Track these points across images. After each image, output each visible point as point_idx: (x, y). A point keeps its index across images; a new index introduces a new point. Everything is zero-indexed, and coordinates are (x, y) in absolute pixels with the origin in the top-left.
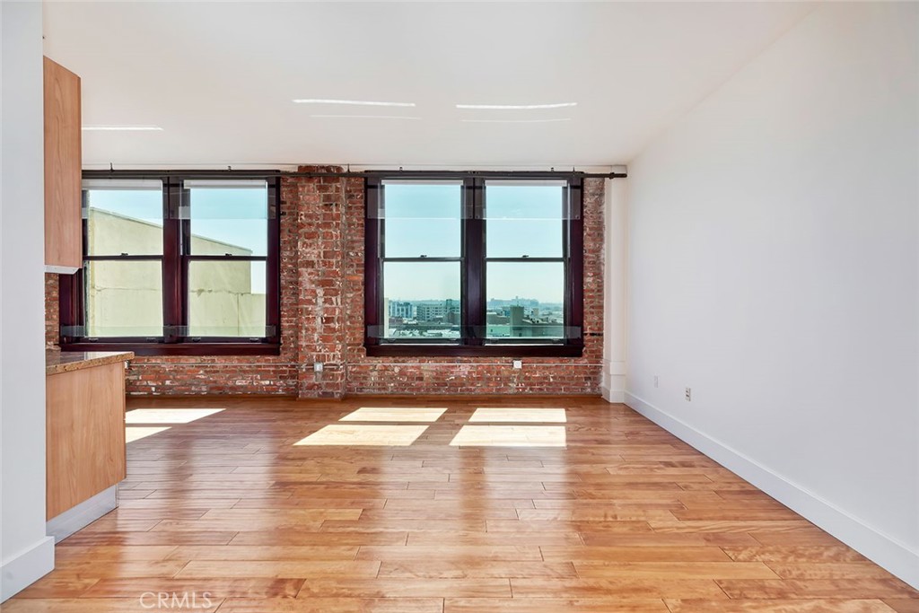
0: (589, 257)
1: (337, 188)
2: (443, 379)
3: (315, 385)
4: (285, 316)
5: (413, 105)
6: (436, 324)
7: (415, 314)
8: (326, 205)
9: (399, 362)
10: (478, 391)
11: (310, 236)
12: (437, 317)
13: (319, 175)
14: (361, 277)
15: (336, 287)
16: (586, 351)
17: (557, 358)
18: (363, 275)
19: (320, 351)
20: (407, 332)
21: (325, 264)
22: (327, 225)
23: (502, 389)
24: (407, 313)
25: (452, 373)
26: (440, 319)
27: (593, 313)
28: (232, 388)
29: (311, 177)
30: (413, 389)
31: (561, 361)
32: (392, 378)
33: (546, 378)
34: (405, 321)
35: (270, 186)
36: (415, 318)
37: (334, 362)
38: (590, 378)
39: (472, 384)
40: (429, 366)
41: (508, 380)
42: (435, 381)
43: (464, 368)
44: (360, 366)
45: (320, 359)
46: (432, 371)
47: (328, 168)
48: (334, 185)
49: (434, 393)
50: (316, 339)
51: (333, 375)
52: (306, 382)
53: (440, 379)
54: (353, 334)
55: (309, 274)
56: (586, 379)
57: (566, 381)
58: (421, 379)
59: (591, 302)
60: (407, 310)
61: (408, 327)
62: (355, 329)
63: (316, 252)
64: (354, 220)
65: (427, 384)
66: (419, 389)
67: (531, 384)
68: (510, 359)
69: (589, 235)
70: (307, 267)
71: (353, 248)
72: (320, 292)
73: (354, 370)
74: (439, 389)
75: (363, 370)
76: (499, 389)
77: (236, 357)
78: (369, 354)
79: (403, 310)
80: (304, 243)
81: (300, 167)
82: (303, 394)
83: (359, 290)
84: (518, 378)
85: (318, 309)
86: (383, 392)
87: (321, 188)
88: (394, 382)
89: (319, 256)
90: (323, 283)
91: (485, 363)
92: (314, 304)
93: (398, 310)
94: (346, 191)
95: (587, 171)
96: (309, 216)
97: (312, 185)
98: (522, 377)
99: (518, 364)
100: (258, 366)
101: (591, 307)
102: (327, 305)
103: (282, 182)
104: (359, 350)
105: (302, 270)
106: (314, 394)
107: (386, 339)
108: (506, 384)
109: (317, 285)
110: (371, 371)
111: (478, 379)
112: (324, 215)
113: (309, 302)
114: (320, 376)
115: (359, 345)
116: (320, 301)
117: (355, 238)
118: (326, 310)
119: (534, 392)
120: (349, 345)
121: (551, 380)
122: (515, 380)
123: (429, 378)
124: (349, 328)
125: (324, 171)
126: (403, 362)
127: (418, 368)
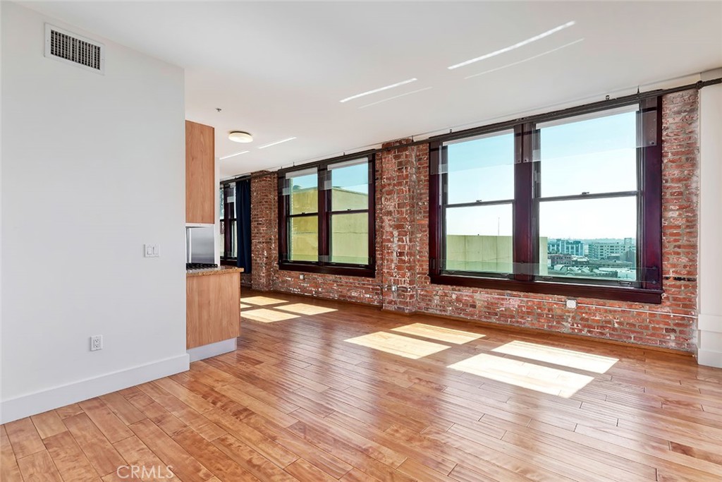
0: (671, 186)
1: (406, 155)
2: (494, 309)
3: (392, 301)
4: (378, 251)
5: (415, 79)
6: (611, 262)
7: (587, 252)
8: (399, 169)
9: (456, 290)
10: (527, 325)
11: (389, 193)
12: (613, 255)
13: (395, 148)
14: (426, 222)
15: (406, 229)
16: (667, 298)
17: (625, 303)
18: (428, 219)
19: (396, 277)
20: (575, 269)
21: (398, 212)
22: (400, 184)
23: (555, 326)
24: (577, 251)
25: (502, 304)
26: (617, 258)
27: (679, 254)
28: (350, 297)
29: (389, 151)
30: (467, 315)
31: (630, 307)
32: (450, 302)
33: (609, 322)
34: (575, 258)
35: (369, 162)
36: (586, 256)
37: (405, 286)
38: (674, 331)
39: (522, 318)
40: (481, 297)
41: (561, 318)
42: (486, 310)
43: (514, 301)
44: (426, 291)
45: (396, 282)
46: (484, 301)
47: (400, 142)
48: (404, 153)
49: (485, 320)
50: (393, 267)
51: (404, 295)
52: (388, 298)
53: (491, 308)
54: (421, 266)
55: (389, 220)
56: (667, 330)
57: (637, 329)
58: (474, 306)
59: (676, 241)
60: (577, 248)
61: (577, 263)
62: (423, 261)
63: (393, 204)
64: (422, 177)
65: (480, 312)
66: (472, 315)
67: (589, 326)
68: (563, 298)
69: (672, 161)
70: (387, 216)
71: (421, 199)
72: (396, 233)
73: (422, 293)
74: (491, 318)
75: (429, 294)
76: (551, 326)
77: (352, 277)
78: (432, 282)
79: (572, 248)
80: (386, 198)
81: (383, 145)
82: (385, 306)
83: (425, 231)
84: (574, 318)
85: (394, 245)
86: (443, 313)
87: (396, 157)
88: (452, 306)
89: (395, 207)
90: (398, 227)
91: (536, 298)
92: (391, 242)
93: (568, 248)
94: (417, 156)
95: (665, 86)
96: (388, 179)
97: (390, 156)
98: (578, 318)
99: (571, 304)
100: (364, 284)
101: (675, 247)
102: (400, 243)
103: (376, 157)
104: (425, 278)
105: (385, 217)
106: (392, 308)
107: (447, 271)
108: (558, 323)
109: (394, 228)
110: (434, 295)
111: (528, 313)
112: (398, 176)
113: (389, 241)
114: (395, 294)
115: (425, 274)
116: (396, 240)
117: (422, 191)
118: (399, 246)
119: (593, 335)
120: (418, 274)
121: (616, 325)
122: (570, 320)
123: (481, 307)
124: (419, 261)
125: (398, 144)
126: (459, 290)
127: (472, 297)
